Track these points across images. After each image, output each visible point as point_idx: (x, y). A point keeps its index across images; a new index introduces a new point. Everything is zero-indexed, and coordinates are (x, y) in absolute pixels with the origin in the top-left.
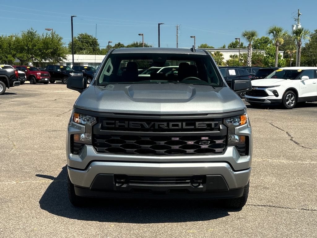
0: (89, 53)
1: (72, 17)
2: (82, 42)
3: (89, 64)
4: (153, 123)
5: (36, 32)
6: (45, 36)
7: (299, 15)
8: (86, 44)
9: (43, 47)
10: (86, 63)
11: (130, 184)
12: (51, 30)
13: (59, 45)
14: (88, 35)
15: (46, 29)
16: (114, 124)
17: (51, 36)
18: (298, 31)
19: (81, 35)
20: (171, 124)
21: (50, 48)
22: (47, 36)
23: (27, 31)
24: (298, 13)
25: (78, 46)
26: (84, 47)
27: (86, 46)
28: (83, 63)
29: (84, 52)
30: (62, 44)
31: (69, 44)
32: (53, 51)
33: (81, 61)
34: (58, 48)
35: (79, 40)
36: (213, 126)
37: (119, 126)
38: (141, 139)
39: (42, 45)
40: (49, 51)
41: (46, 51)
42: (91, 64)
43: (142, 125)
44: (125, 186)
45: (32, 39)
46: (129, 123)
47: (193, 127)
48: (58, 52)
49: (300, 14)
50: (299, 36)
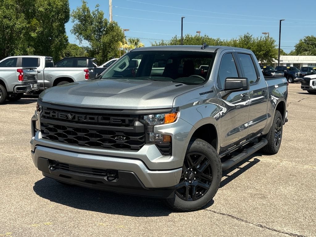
0: (311, 54)
1: (281, 21)
2: (308, 44)
3: (309, 64)
5: (251, 36)
6: (259, 39)
8: (312, 46)
9: (256, 49)
10: (305, 64)
12: (268, 34)
13: (271, 47)
14: (314, 37)
15: (263, 33)
17: (264, 39)
19: (307, 37)
20: (88, 116)
21: (263, 51)
22: (261, 39)
23: (244, 35)
25: (304, 48)
26: (309, 49)
27: (311, 48)
28: (302, 64)
29: (306, 53)
30: (275, 46)
31: (295, 46)
32: (265, 53)
33: (301, 62)
34: (270, 50)
35: (305, 42)
36: (127, 122)
38: (67, 129)
39: (256, 47)
40: (262, 53)
41: (259, 52)
42: (311, 64)
45: (248, 43)
47: (107, 122)
48: (270, 54)
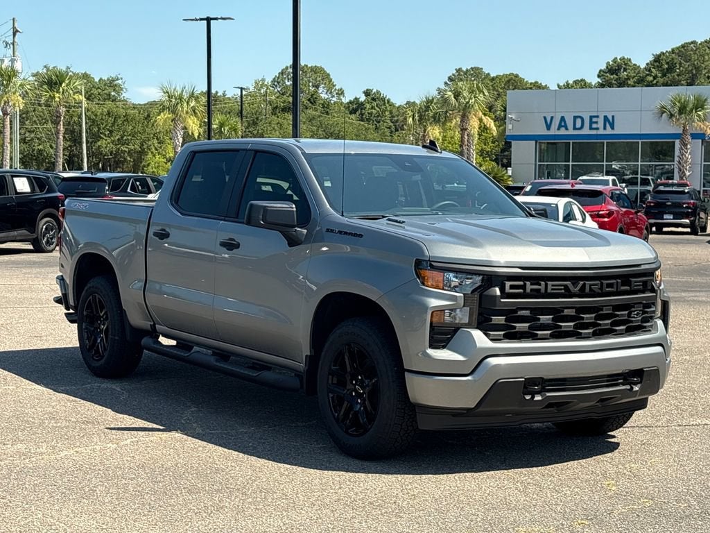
4: (582, 283)
7: (15, 32)
11: (548, 394)
16: (524, 287)
18: (53, 77)
24: (14, 28)
36: (648, 285)
37: (532, 290)
38: (563, 312)
43: (566, 287)
44: (538, 398)
46: (546, 285)
47: (628, 288)
49: (17, 31)
50: (58, 92)
